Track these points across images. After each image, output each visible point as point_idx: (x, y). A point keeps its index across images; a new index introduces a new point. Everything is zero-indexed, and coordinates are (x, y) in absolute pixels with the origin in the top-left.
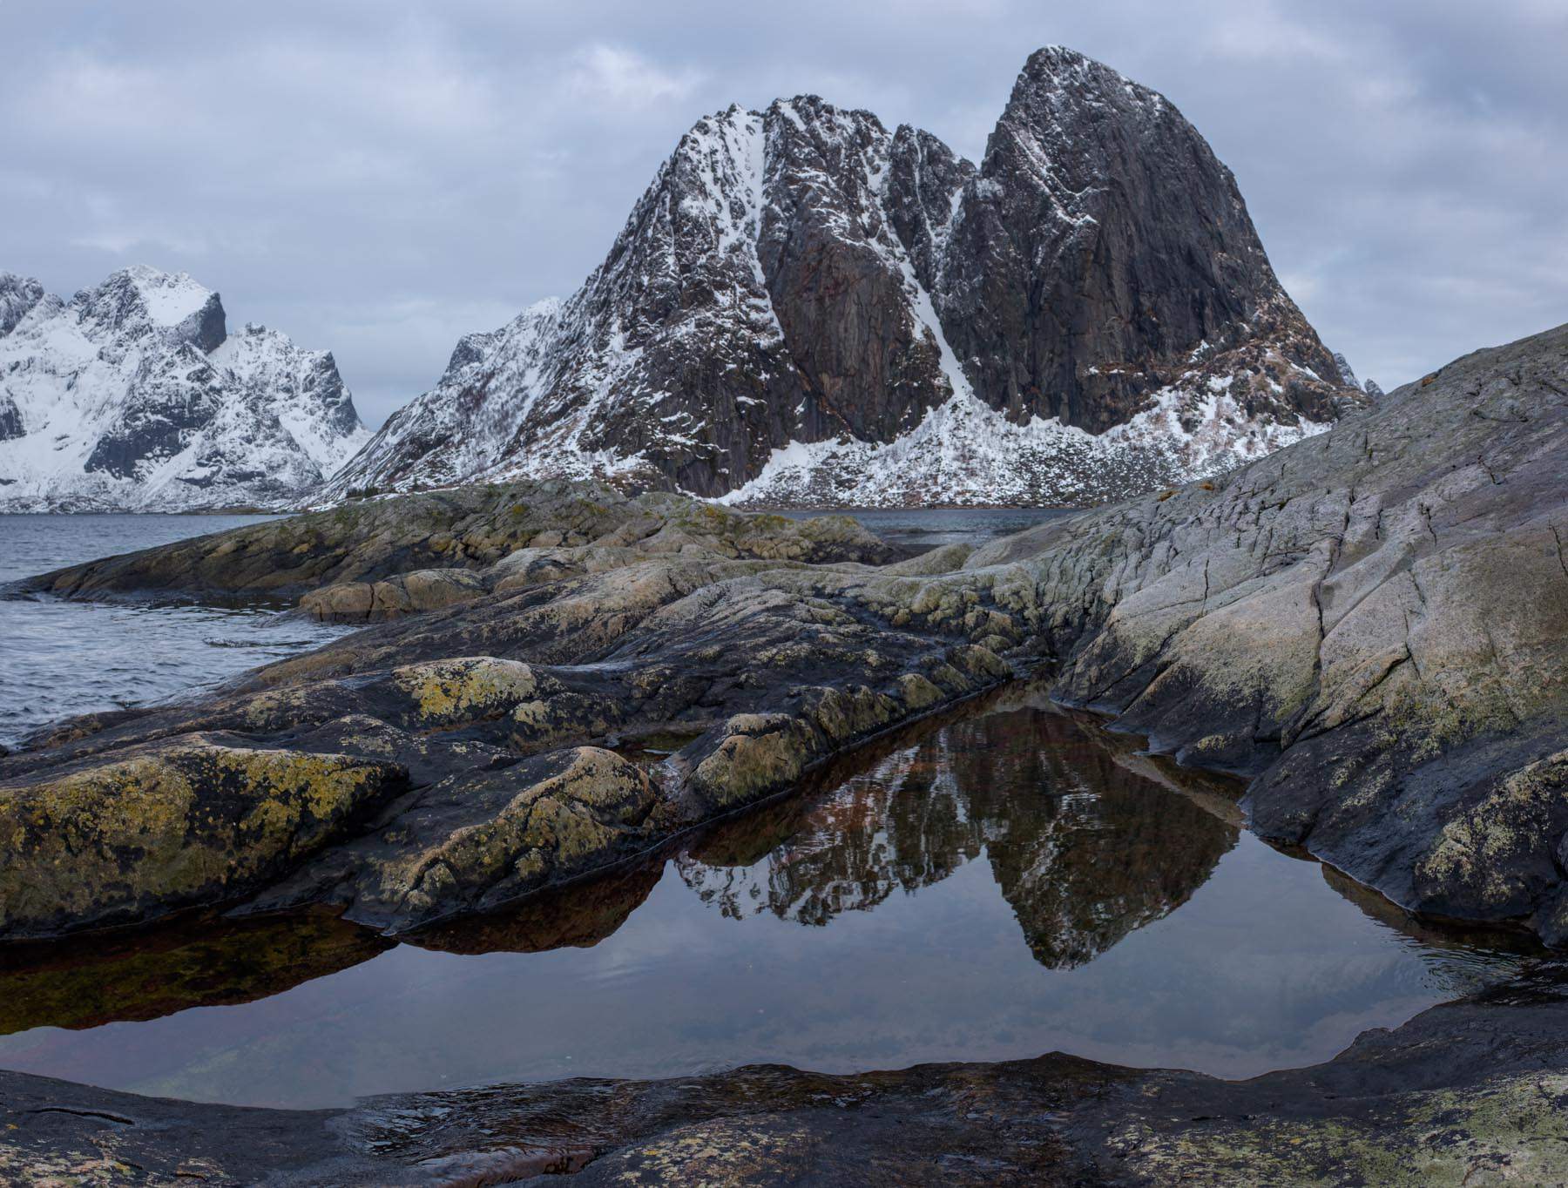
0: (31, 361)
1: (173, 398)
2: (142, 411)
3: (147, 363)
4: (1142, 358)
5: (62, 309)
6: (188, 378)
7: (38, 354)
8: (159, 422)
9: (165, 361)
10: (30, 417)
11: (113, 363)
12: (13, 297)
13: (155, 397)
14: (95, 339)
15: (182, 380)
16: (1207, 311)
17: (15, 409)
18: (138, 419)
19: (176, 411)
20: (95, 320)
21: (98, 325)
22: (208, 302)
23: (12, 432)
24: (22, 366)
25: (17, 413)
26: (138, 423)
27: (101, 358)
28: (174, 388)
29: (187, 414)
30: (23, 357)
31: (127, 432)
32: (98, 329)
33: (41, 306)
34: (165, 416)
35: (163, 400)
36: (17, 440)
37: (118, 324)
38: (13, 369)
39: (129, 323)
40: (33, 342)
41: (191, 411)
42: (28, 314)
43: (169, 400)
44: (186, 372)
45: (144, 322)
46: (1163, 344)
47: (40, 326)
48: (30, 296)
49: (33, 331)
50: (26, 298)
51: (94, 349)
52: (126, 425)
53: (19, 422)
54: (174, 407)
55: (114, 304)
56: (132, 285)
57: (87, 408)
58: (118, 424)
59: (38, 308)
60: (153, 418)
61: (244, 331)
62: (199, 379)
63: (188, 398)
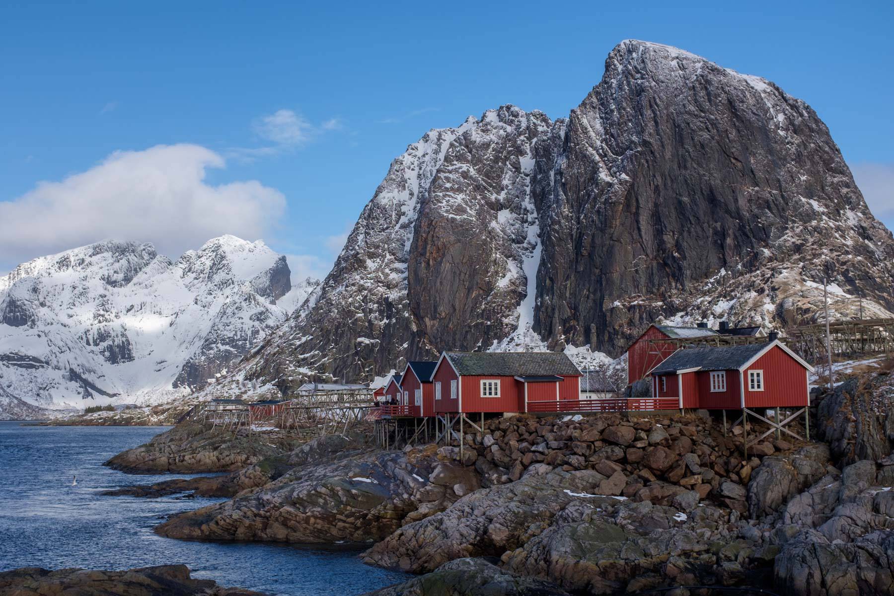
0: (142, 305)
1: (239, 333)
2: (214, 343)
3: (225, 307)
4: (663, 289)
5: (171, 267)
6: (251, 319)
7: (148, 299)
8: (226, 351)
9: (236, 305)
10: (138, 347)
11: (204, 307)
12: (132, 258)
13: (225, 333)
14: (193, 289)
15: (246, 319)
16: (729, 241)
17: (128, 341)
18: (212, 349)
19: (240, 343)
20: (194, 275)
21: (196, 278)
22: (277, 263)
23: (123, 357)
24: (136, 308)
25: (129, 344)
26: (212, 352)
27: (196, 303)
28: (239, 326)
29: (248, 345)
30: (136, 301)
31: (203, 358)
32: (196, 281)
33: (154, 264)
34: (233, 347)
35: (231, 335)
36: (127, 363)
37: (210, 278)
38: (129, 310)
39: (218, 278)
40: (146, 291)
41: (251, 344)
42: (143, 270)
43: (236, 334)
44: (250, 314)
45: (229, 277)
46: (682, 274)
47: (152, 279)
48: (146, 257)
49: (146, 283)
50: (143, 258)
51: (191, 297)
52: (203, 353)
53: (129, 350)
54: (239, 340)
55: (209, 263)
56: (221, 250)
57: (182, 341)
58: (197, 352)
59: (150, 267)
60: (223, 348)
61: (304, 284)
62: (258, 319)
63: (249, 333)
